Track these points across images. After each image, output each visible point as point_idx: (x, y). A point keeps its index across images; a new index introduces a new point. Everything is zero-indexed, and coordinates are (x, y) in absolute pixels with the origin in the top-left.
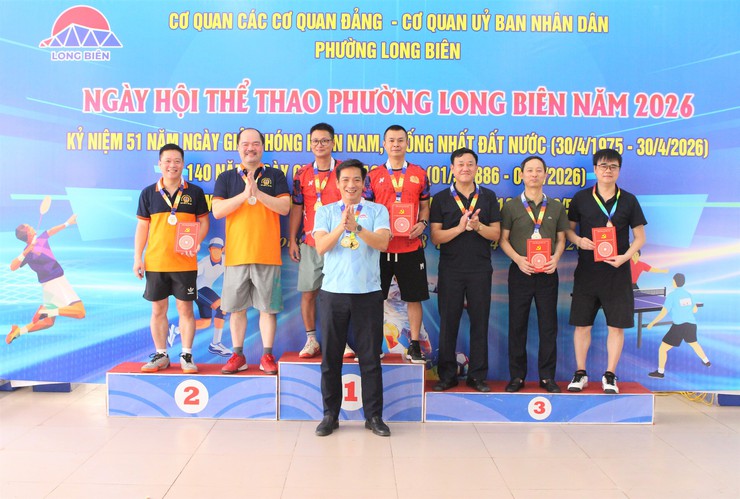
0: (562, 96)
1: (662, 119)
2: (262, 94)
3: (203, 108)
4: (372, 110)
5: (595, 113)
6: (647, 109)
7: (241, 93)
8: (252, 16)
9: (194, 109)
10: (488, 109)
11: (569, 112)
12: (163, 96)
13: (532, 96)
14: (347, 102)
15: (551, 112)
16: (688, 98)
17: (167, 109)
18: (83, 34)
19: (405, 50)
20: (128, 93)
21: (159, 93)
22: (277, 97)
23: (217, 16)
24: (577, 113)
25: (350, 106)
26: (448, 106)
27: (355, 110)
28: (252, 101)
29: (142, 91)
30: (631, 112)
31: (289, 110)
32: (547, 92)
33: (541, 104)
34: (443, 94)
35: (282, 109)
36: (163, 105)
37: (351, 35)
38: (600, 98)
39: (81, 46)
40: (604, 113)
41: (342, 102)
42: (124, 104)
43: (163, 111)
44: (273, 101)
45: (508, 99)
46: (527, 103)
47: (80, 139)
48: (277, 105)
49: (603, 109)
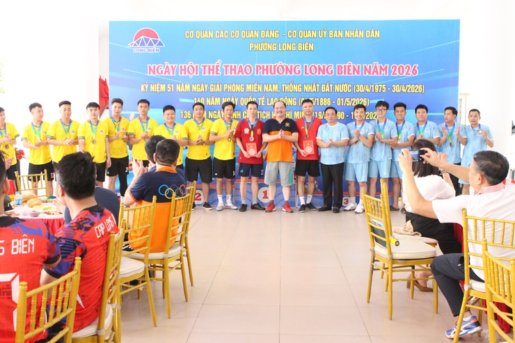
0: (359, 66)
1: (404, 76)
2: (226, 67)
3: (201, 73)
4: (274, 73)
5: (373, 74)
6: (397, 72)
7: (217, 66)
8: (222, 32)
9: (197, 73)
10: (326, 73)
11: (362, 74)
12: (183, 68)
13: (345, 66)
14: (264, 70)
15: (354, 74)
16: (415, 66)
17: (185, 73)
18: (147, 40)
19: (289, 47)
20: (167, 67)
21: (181, 66)
22: (233, 68)
23: (206, 32)
24: (365, 74)
25: (265, 72)
26: (308, 71)
27: (267, 73)
28: (222, 70)
29: (174, 66)
30: (390, 73)
31: (238, 74)
32: (352, 65)
33: (349, 70)
34: (306, 66)
35: (235, 73)
36: (183, 72)
37: (266, 40)
38: (376, 67)
39: (147, 46)
40: (377, 74)
41: (261, 70)
42: (166, 71)
43: (183, 74)
44: (231, 70)
45: (335, 68)
46: (343, 70)
47: (147, 87)
48: (233, 72)
49: (377, 72)
